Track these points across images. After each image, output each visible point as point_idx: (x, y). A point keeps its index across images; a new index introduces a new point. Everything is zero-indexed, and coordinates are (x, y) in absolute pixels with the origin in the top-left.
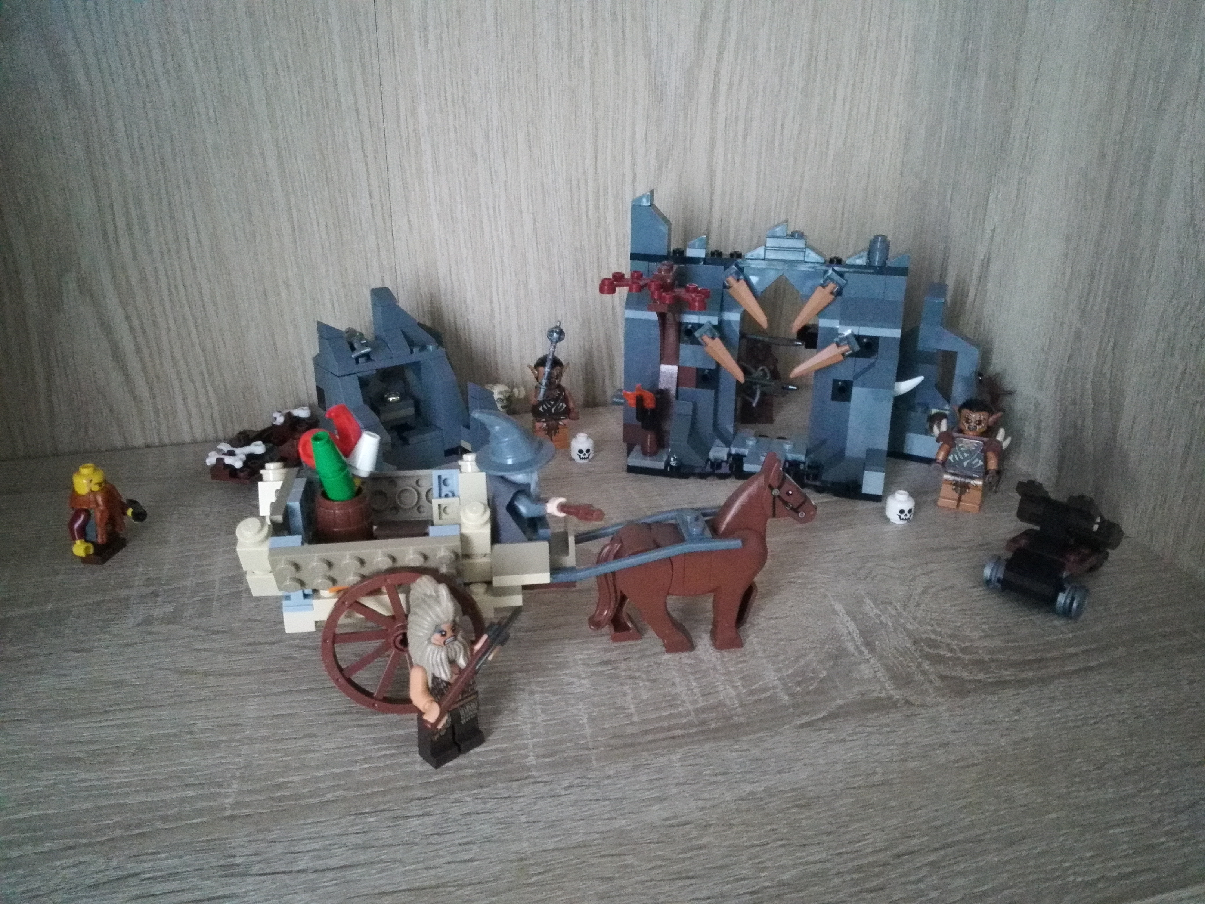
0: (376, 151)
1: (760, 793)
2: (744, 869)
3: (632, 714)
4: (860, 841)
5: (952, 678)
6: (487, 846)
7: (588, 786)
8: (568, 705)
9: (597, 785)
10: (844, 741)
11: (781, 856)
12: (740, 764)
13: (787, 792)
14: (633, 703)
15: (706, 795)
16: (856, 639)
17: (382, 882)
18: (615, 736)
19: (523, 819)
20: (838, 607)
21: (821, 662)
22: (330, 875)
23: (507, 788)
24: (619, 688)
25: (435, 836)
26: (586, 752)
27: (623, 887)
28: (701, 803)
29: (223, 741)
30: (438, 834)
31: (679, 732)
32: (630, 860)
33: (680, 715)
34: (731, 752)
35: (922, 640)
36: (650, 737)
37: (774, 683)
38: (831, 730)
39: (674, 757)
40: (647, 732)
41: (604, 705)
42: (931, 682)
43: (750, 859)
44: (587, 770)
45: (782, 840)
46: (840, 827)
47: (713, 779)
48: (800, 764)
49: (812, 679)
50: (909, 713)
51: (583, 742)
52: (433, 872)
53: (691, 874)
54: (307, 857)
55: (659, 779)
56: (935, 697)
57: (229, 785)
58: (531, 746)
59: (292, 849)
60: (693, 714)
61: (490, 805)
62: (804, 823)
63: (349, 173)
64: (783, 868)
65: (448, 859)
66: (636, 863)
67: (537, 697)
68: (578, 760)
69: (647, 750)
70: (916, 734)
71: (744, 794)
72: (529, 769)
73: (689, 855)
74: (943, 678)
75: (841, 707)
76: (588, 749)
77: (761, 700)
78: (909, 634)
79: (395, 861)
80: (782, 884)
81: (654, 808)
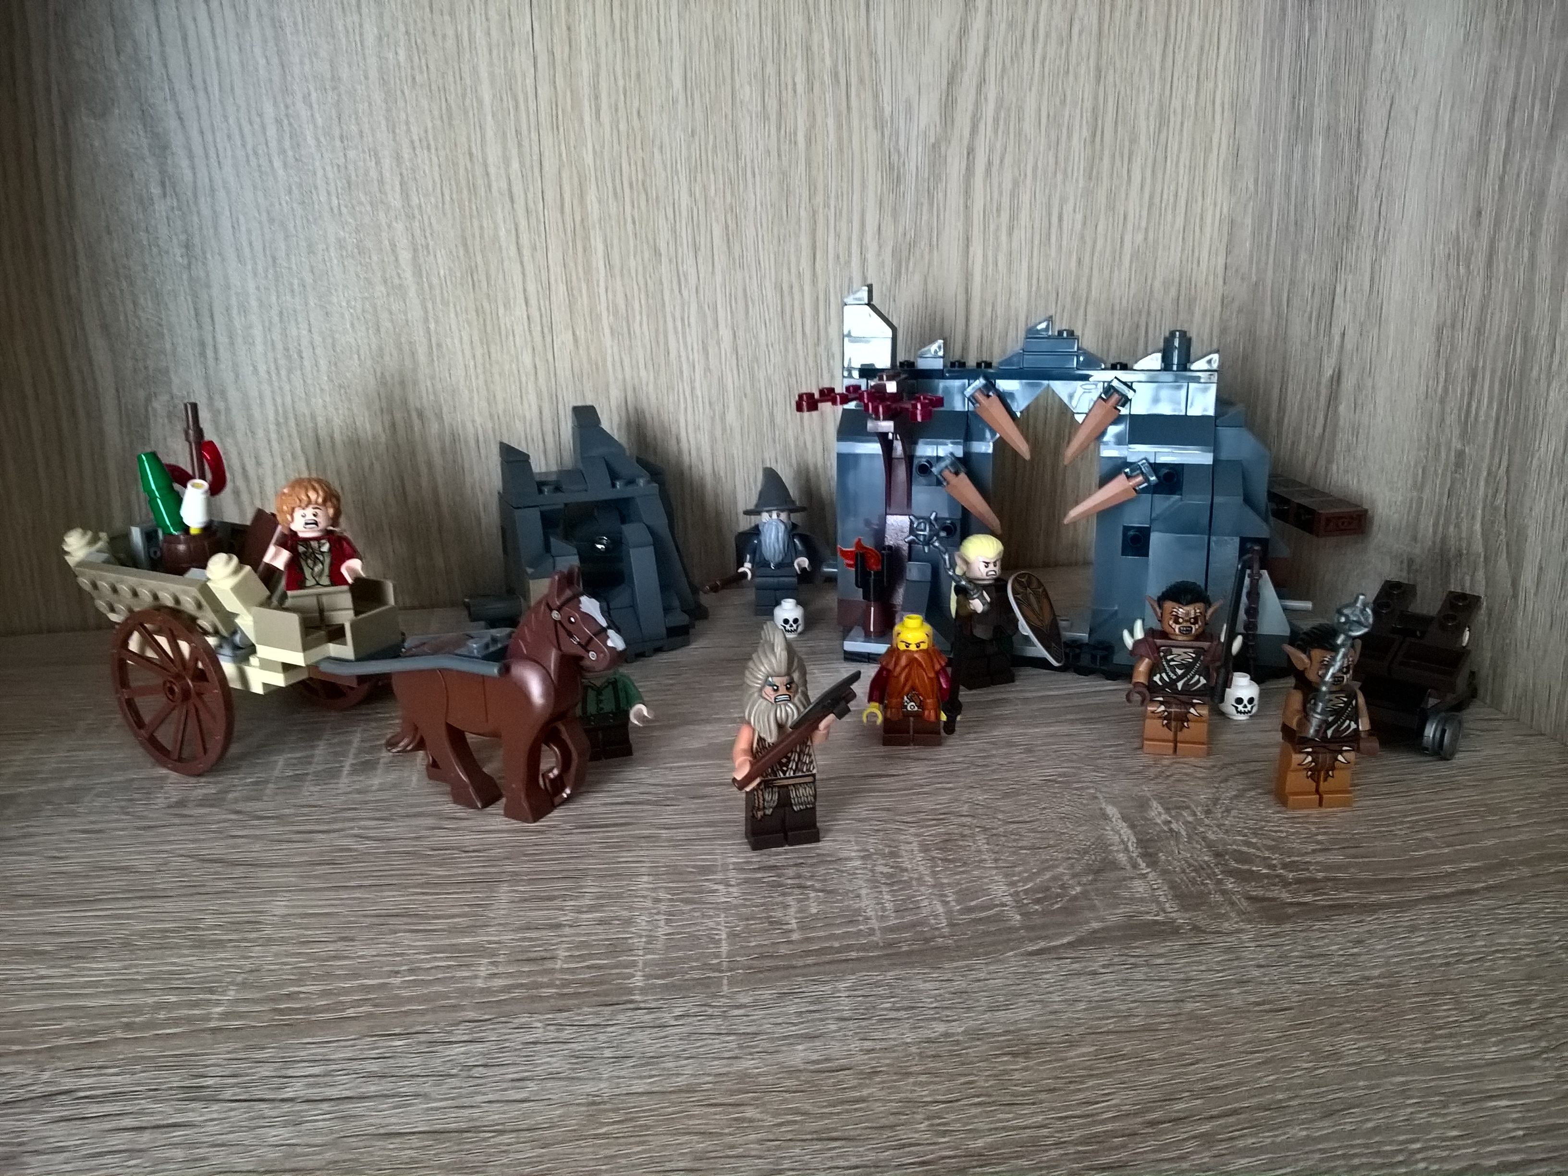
0: (534, 248)
1: (958, 1034)
2: (917, 1131)
3: (791, 931)
4: (1097, 1103)
5: (1264, 899)
6: (550, 1084)
7: (711, 1017)
8: (703, 916)
9: (724, 1016)
10: (1095, 973)
11: (975, 1117)
12: (935, 997)
13: (1000, 1035)
14: (796, 918)
15: (878, 1035)
16: (1131, 849)
17: (393, 1120)
18: (762, 957)
19: (608, 1053)
20: (1111, 810)
21: (1074, 876)
22: (325, 1106)
23: (596, 1014)
24: (781, 899)
25: (480, 1069)
26: (716, 974)
27: (732, 1147)
28: (868, 1044)
29: (230, 941)
30: (485, 1066)
31: (854, 955)
32: (750, 1113)
33: (859, 933)
34: (925, 981)
35: (1227, 852)
36: (810, 960)
37: (1004, 899)
38: (1075, 960)
39: (842, 985)
40: (808, 953)
41: (753, 918)
42: (1233, 904)
43: (928, 1118)
44: (714, 996)
45: (978, 1096)
46: (1070, 1082)
47: (893, 1015)
48: (1022, 1001)
49: (1058, 895)
50: (1195, 941)
51: (715, 961)
52: (466, 1112)
53: (834, 1134)
54: (299, 1084)
55: (814, 1011)
56: (1236, 923)
57: (223, 993)
58: (640, 964)
59: (284, 1072)
60: (878, 933)
61: (566, 1034)
62: (1017, 1076)
63: (501, 276)
64: (975, 1133)
65: (490, 1097)
66: (759, 1116)
67: (663, 907)
68: (704, 983)
69: (804, 975)
70: (1203, 968)
71: (933, 1035)
72: (630, 991)
73: (839, 1109)
74: (1251, 899)
75: (1095, 931)
76: (721, 971)
77: (980, 919)
78: (1210, 845)
79: (417, 1095)
80: (970, 1155)
81: (800, 1047)
